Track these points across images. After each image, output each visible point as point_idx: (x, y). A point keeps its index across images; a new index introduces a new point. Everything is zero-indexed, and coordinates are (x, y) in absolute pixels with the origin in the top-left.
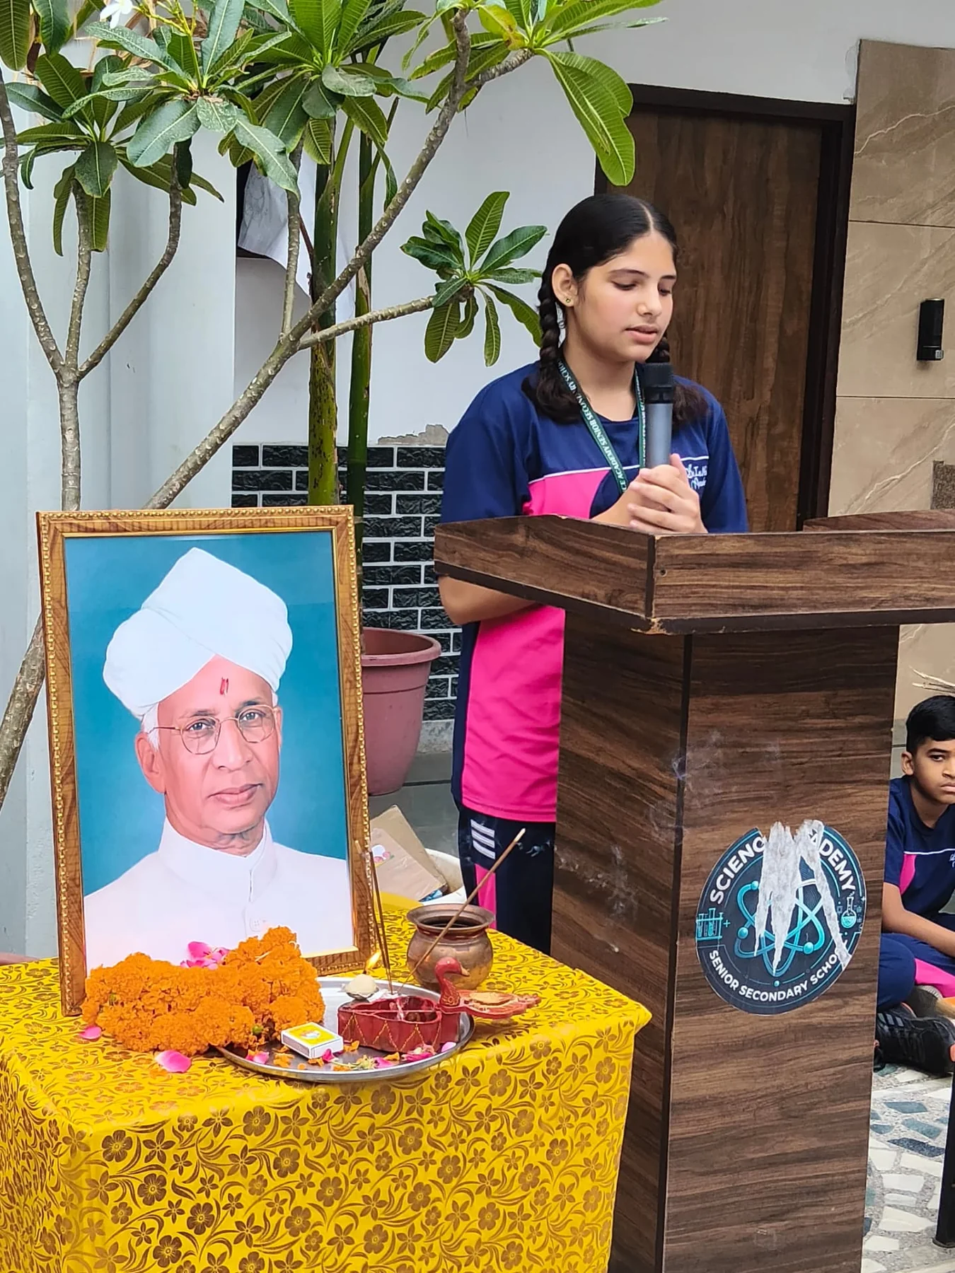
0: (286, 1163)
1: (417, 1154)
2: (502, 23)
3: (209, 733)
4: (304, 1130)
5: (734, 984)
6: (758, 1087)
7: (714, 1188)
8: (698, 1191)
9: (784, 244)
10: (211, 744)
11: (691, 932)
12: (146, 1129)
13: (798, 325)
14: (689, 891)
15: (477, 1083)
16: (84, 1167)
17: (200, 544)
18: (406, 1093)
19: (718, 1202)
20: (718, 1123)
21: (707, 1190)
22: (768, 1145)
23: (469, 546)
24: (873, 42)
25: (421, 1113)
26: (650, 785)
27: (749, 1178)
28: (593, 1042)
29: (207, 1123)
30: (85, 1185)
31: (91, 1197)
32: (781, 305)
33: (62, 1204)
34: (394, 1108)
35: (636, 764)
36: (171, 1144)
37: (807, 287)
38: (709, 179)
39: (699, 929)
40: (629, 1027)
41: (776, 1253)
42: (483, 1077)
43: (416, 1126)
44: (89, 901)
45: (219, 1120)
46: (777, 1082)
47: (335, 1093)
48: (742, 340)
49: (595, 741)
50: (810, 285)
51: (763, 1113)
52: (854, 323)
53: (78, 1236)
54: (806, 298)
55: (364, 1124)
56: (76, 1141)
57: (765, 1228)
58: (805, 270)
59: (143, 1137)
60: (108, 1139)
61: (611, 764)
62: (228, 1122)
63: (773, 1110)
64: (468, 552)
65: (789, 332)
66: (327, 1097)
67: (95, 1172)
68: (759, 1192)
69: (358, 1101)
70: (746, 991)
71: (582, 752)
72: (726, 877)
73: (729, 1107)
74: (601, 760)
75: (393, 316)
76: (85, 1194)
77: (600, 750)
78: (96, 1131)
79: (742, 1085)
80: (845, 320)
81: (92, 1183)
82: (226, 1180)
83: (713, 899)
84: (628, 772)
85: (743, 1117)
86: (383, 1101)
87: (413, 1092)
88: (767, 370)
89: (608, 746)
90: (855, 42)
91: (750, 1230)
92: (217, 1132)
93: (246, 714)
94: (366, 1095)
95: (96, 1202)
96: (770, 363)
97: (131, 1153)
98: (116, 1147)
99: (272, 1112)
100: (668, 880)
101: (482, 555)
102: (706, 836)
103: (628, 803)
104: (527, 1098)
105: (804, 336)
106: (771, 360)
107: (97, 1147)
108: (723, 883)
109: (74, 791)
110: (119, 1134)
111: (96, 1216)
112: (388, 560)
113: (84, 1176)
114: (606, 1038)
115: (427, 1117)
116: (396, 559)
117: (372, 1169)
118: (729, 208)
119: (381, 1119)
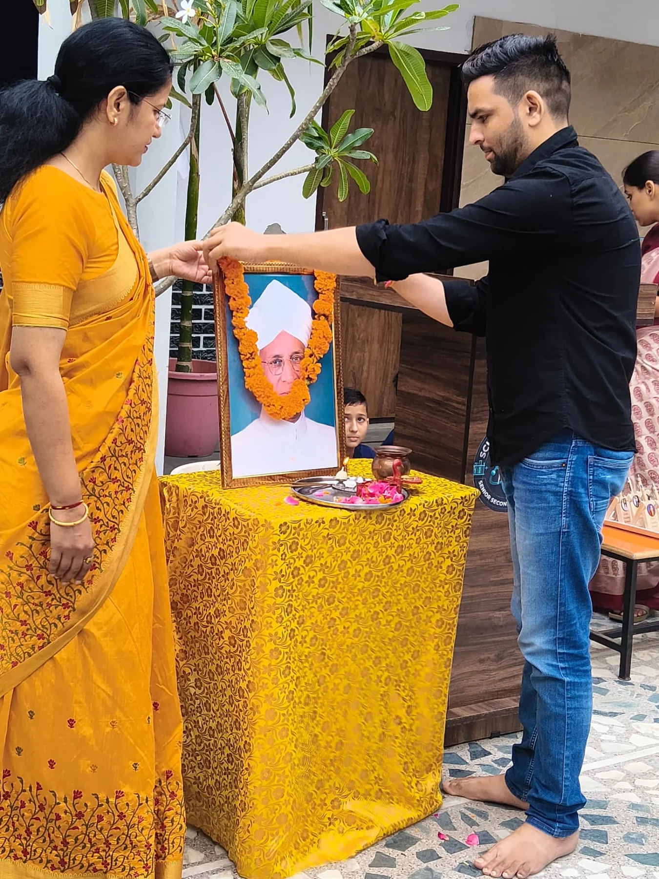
0: (341, 542)
1: (389, 543)
2: (372, 28)
3: (280, 365)
4: (350, 528)
5: (489, 497)
6: (497, 546)
7: (477, 593)
8: (470, 594)
9: (429, 136)
10: (280, 370)
11: (472, 471)
12: (295, 522)
13: (436, 185)
14: (471, 451)
15: (414, 515)
16: (271, 536)
17: (276, 278)
18: (388, 517)
19: (478, 601)
20: (479, 562)
21: (473, 594)
22: (500, 574)
23: (361, 288)
24: (482, 18)
25: (392, 526)
26: (451, 403)
27: (493, 589)
28: (459, 502)
29: (317, 522)
30: (271, 544)
31: (273, 550)
32: (426, 173)
33: (259, 554)
34: (384, 522)
35: (442, 394)
36: (303, 529)
37: (441, 163)
38: (387, 96)
39: (475, 470)
40: (473, 497)
41: (502, 626)
42: (417, 513)
43: (390, 531)
44: (232, 438)
45: (320, 521)
46: (505, 545)
47: (363, 515)
48: (404, 193)
49: (419, 385)
50: (443, 162)
51: (499, 559)
52: (468, 185)
53: (266, 566)
54: (440, 169)
55: (372, 528)
56: (267, 525)
57: (497, 614)
58: (440, 153)
59: (294, 525)
60: (281, 525)
61: (428, 395)
62: (323, 522)
63: (503, 558)
64: (361, 292)
65: (430, 188)
66: (360, 516)
67: (276, 539)
68: (495, 596)
69: (371, 518)
70: (494, 501)
71: (410, 391)
72: (487, 446)
73: (484, 555)
74: (422, 394)
75: (296, 174)
76: (271, 548)
77: (421, 390)
78: (276, 522)
79: (490, 545)
80: (463, 183)
81: (274, 543)
82: (320, 546)
83: (481, 456)
84: (436, 398)
85: (490, 560)
86: (380, 519)
87: (391, 517)
88: (417, 211)
89: (426, 386)
90: (472, 18)
91: (491, 615)
92: (319, 525)
93: (296, 357)
94: (374, 516)
95: (276, 552)
96: (419, 208)
97: (289, 531)
98: (284, 529)
99: (340, 520)
100: (460, 446)
101: (371, 292)
102: (479, 426)
103: (438, 413)
104: (431, 523)
105: (438, 192)
106: (420, 206)
107: (277, 528)
108: (486, 448)
109: (228, 388)
110: (285, 523)
111: (274, 558)
112: (201, 319)
113: (271, 540)
114: (464, 500)
115: (395, 527)
116: (205, 319)
117: (372, 547)
118: (398, 114)
119: (378, 526)
